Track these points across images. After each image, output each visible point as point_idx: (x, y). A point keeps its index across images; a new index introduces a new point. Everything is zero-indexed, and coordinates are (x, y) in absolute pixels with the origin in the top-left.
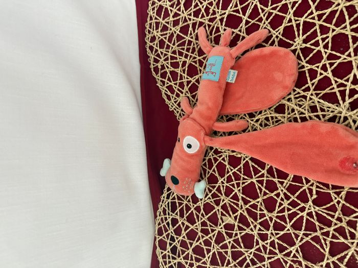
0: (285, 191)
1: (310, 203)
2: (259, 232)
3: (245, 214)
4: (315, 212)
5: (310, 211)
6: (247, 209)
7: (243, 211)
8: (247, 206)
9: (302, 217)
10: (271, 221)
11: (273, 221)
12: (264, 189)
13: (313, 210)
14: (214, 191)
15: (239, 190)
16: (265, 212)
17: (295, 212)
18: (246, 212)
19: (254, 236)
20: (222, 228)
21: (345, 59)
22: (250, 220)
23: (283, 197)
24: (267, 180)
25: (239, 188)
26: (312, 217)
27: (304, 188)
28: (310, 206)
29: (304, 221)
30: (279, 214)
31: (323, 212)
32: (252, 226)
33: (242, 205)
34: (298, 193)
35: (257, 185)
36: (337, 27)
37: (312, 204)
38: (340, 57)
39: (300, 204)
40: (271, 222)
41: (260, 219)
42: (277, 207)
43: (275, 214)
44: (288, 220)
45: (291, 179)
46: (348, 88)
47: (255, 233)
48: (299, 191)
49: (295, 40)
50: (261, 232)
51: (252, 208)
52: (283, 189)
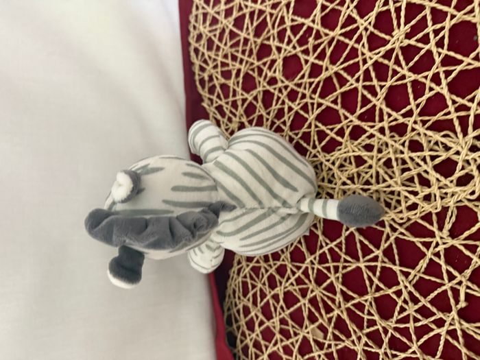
0: (411, 288)
1: (454, 314)
2: (366, 348)
3: (345, 316)
4: (463, 331)
5: (452, 327)
6: (348, 310)
7: (342, 312)
8: (349, 305)
9: (439, 336)
10: (386, 334)
11: (389, 335)
12: (376, 281)
13: (457, 326)
14: (299, 273)
15: (338, 278)
16: (376, 317)
17: (426, 325)
18: (345, 313)
19: (357, 354)
20: (308, 333)
21: (469, 64)
22: (352, 327)
23: (407, 298)
24: (383, 268)
25: (337, 275)
26: (456, 338)
27: (443, 288)
28: (453, 319)
29: (442, 343)
30: (398, 325)
31: (475, 333)
32: (354, 337)
33: (340, 303)
34: (432, 295)
35: (366, 273)
36: (459, 10)
37: (456, 317)
38: (462, 62)
39: (434, 314)
40: (386, 336)
41: (368, 327)
42: (396, 313)
43: (391, 324)
44: (414, 337)
45: (423, 270)
46: (472, 113)
47: (359, 348)
48: (436, 293)
49: (394, 33)
50: (369, 349)
51: (356, 308)
52: (408, 285)
